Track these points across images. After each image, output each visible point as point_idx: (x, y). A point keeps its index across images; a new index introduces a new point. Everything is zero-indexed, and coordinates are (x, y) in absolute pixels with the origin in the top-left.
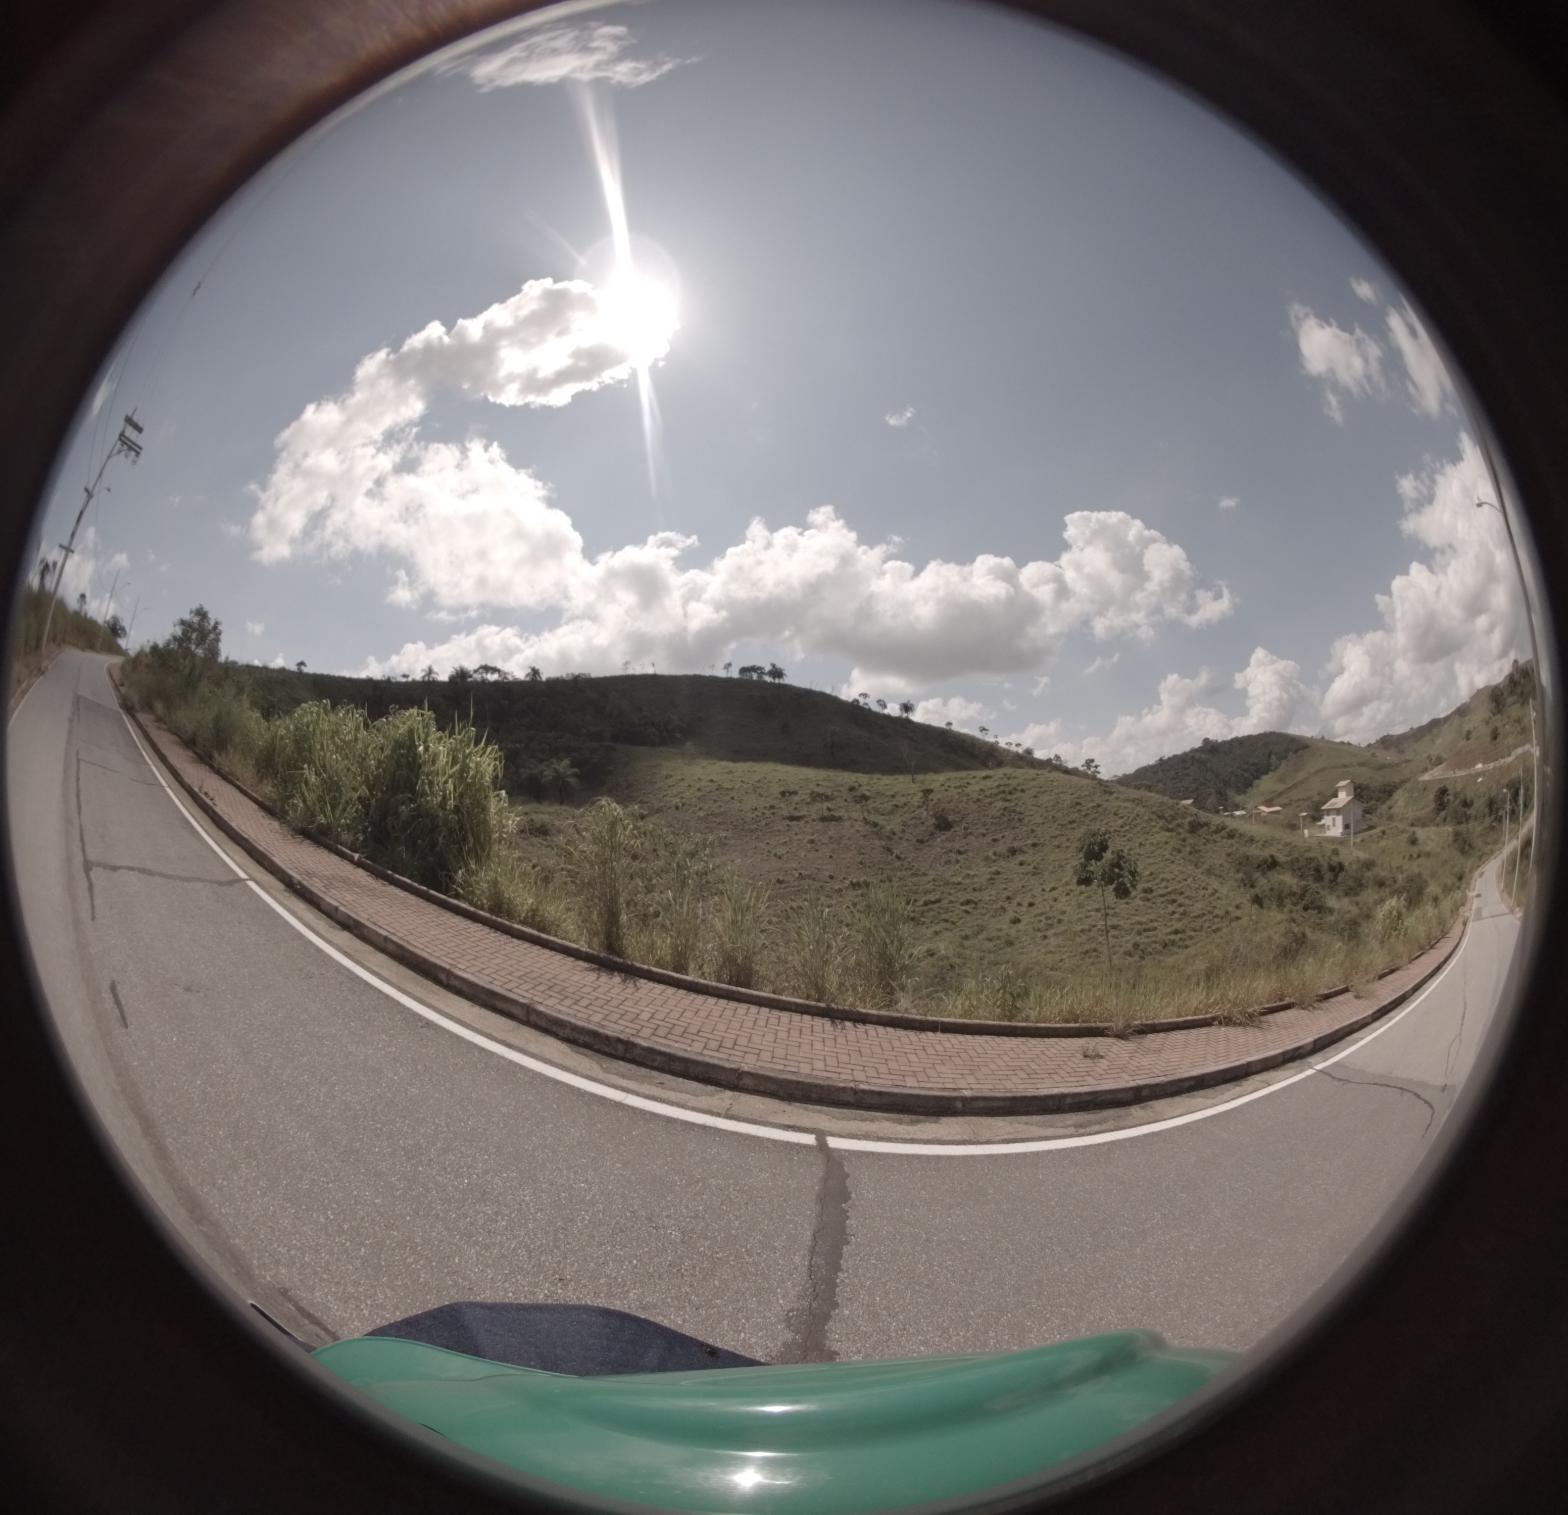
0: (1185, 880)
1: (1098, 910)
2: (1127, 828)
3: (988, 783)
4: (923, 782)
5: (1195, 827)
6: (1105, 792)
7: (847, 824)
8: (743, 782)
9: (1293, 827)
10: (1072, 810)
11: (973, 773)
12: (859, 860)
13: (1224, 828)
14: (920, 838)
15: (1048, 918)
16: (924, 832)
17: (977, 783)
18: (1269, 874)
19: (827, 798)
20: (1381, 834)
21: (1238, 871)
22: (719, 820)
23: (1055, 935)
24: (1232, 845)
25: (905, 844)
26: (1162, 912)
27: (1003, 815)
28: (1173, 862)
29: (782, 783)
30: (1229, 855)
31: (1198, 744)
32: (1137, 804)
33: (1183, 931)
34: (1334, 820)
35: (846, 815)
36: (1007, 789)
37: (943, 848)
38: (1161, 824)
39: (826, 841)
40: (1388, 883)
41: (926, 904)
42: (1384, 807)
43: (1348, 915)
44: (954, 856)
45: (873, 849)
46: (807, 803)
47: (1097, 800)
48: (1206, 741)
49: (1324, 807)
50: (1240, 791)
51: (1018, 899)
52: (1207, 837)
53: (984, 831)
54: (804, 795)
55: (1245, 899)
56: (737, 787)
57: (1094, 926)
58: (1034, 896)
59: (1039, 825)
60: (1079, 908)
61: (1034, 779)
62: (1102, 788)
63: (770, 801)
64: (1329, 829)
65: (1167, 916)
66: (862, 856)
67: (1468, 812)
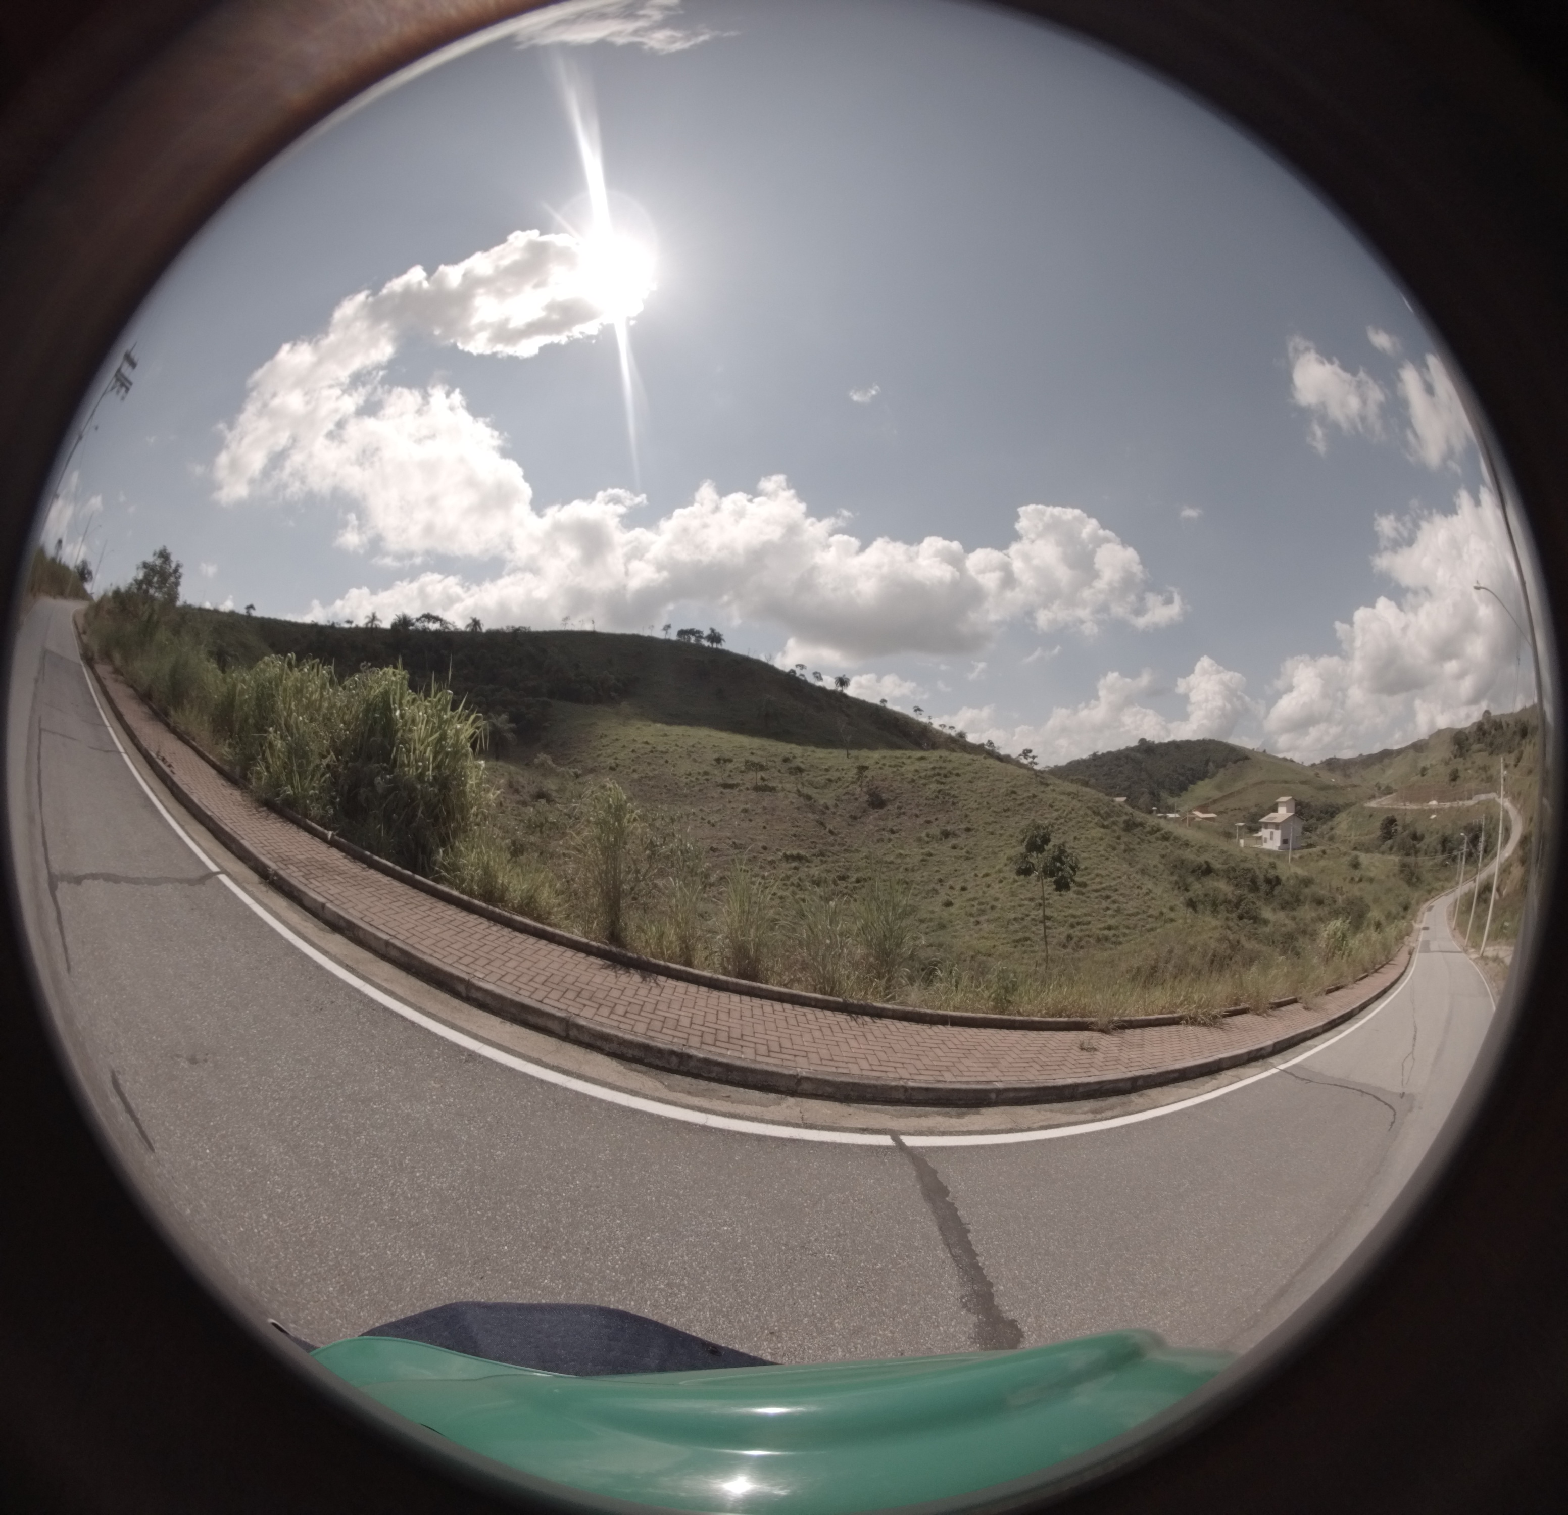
0: (1120, 877)
1: (1031, 900)
2: (1062, 820)
3: (924, 764)
4: (857, 758)
5: (1130, 826)
6: (1042, 783)
7: (781, 795)
8: (677, 745)
9: (1228, 835)
10: (1007, 798)
11: (908, 753)
12: (792, 833)
13: (1158, 830)
14: (853, 813)
15: (981, 904)
16: (857, 808)
17: (913, 763)
18: (1204, 879)
19: (762, 768)
20: (1321, 853)
21: (1172, 874)
22: (652, 783)
23: (988, 921)
24: (1167, 847)
25: (838, 819)
26: (1096, 907)
27: (937, 797)
28: (1107, 859)
29: (716, 749)
30: (1163, 856)
31: (1134, 743)
32: (1073, 798)
33: (1117, 928)
34: (1272, 833)
35: (780, 786)
36: (942, 772)
37: (875, 826)
38: (1096, 820)
39: (760, 811)
40: (1326, 902)
41: (858, 881)
42: (1324, 827)
43: (1283, 929)
44: (886, 835)
45: (807, 822)
46: (741, 772)
47: (1033, 791)
48: (1142, 741)
49: (1263, 820)
50: (1173, 794)
51: (951, 883)
52: (1143, 837)
53: (918, 812)
54: (739, 763)
55: (1179, 901)
56: (671, 750)
57: (1028, 915)
58: (966, 881)
59: (973, 810)
60: (1013, 896)
61: (969, 764)
62: (1038, 779)
63: (705, 767)
64: (1266, 841)
65: (1102, 911)
66: (795, 829)
67: (1418, 845)
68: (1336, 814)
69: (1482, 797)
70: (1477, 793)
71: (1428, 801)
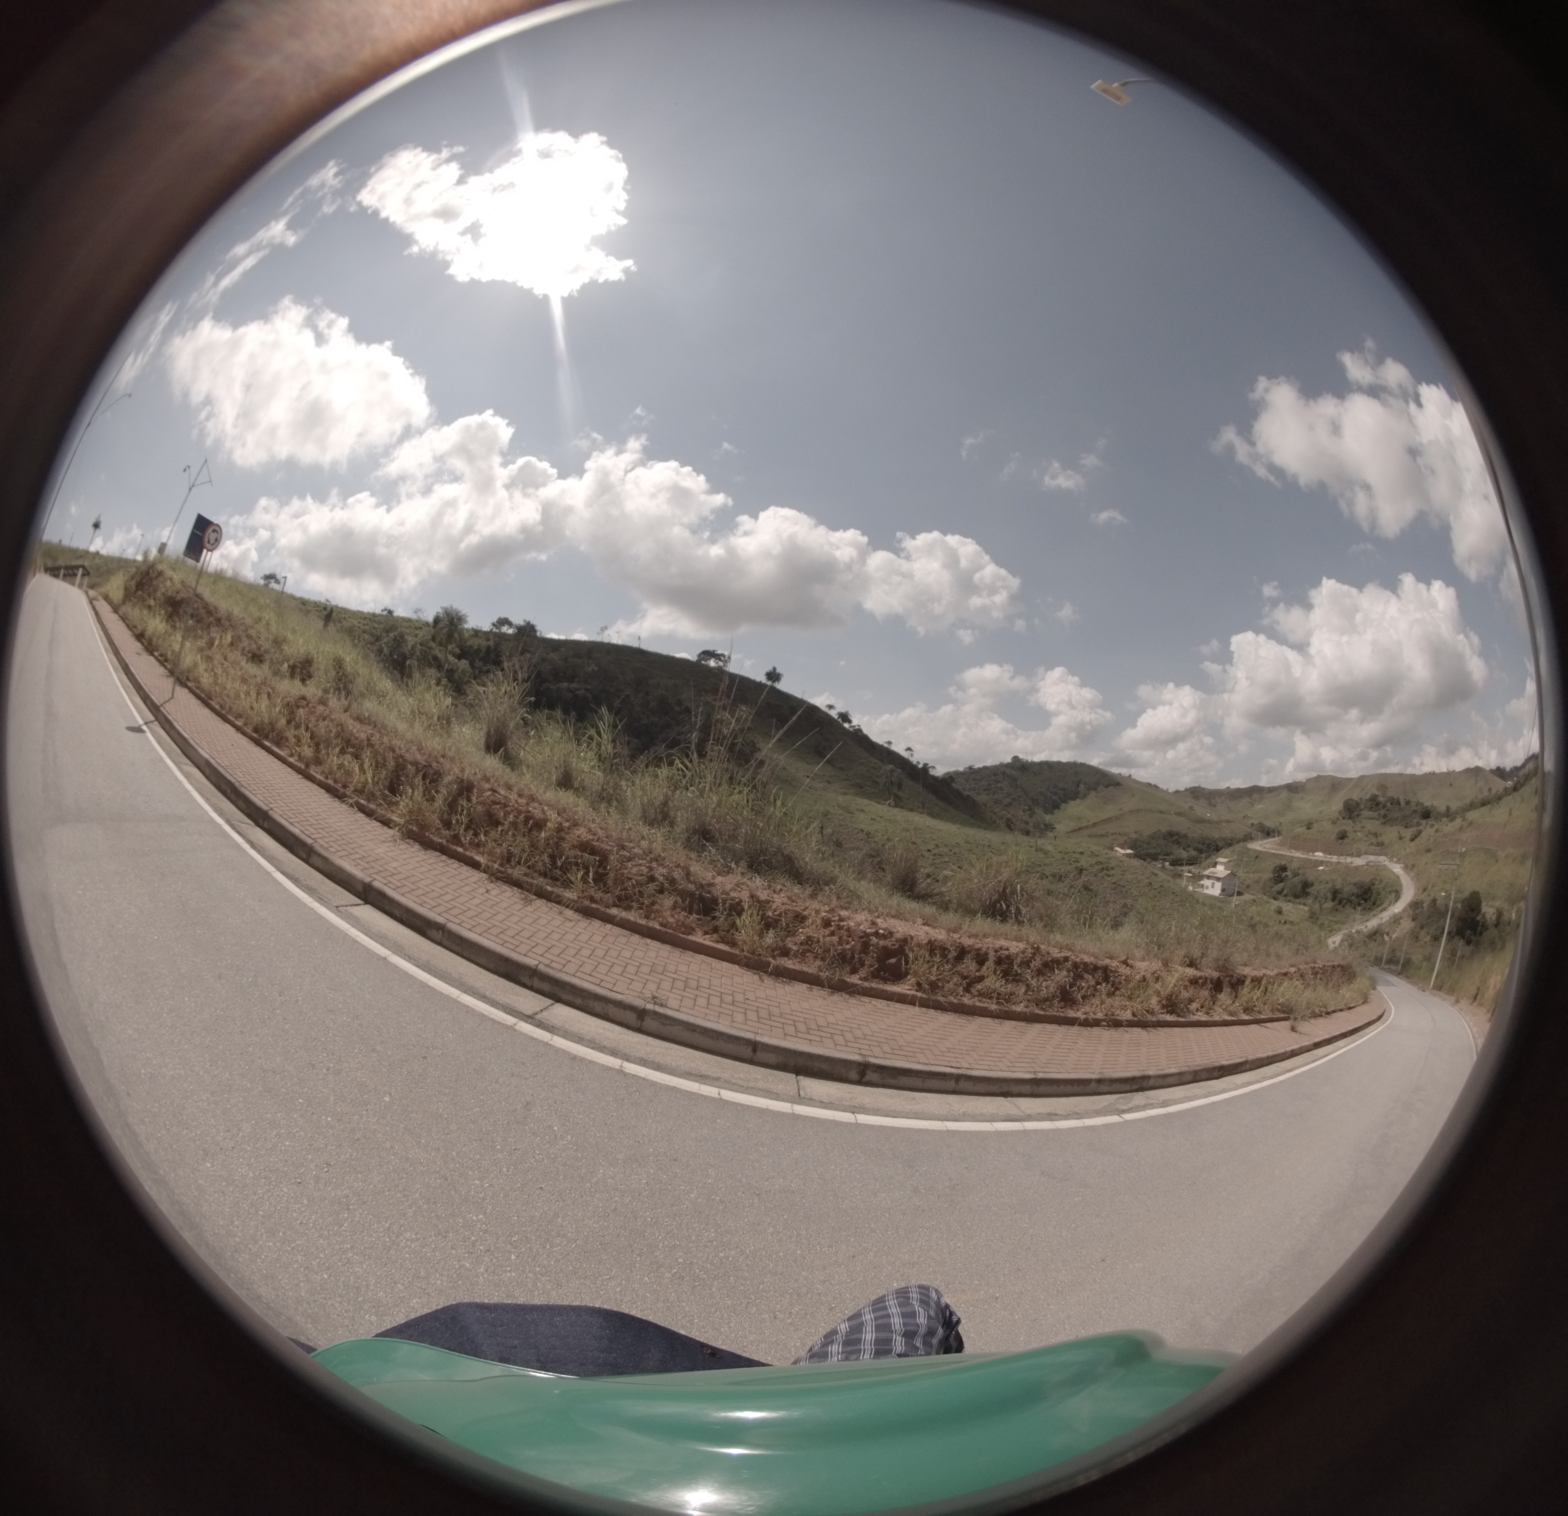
31: (1008, 759)
34: (1213, 884)
48: (1016, 759)
49: (1207, 872)
50: (1047, 811)
64: (1208, 889)
67: (1307, 890)
68: (1218, 849)
69: (1372, 858)
70: (1366, 853)
71: (1314, 852)
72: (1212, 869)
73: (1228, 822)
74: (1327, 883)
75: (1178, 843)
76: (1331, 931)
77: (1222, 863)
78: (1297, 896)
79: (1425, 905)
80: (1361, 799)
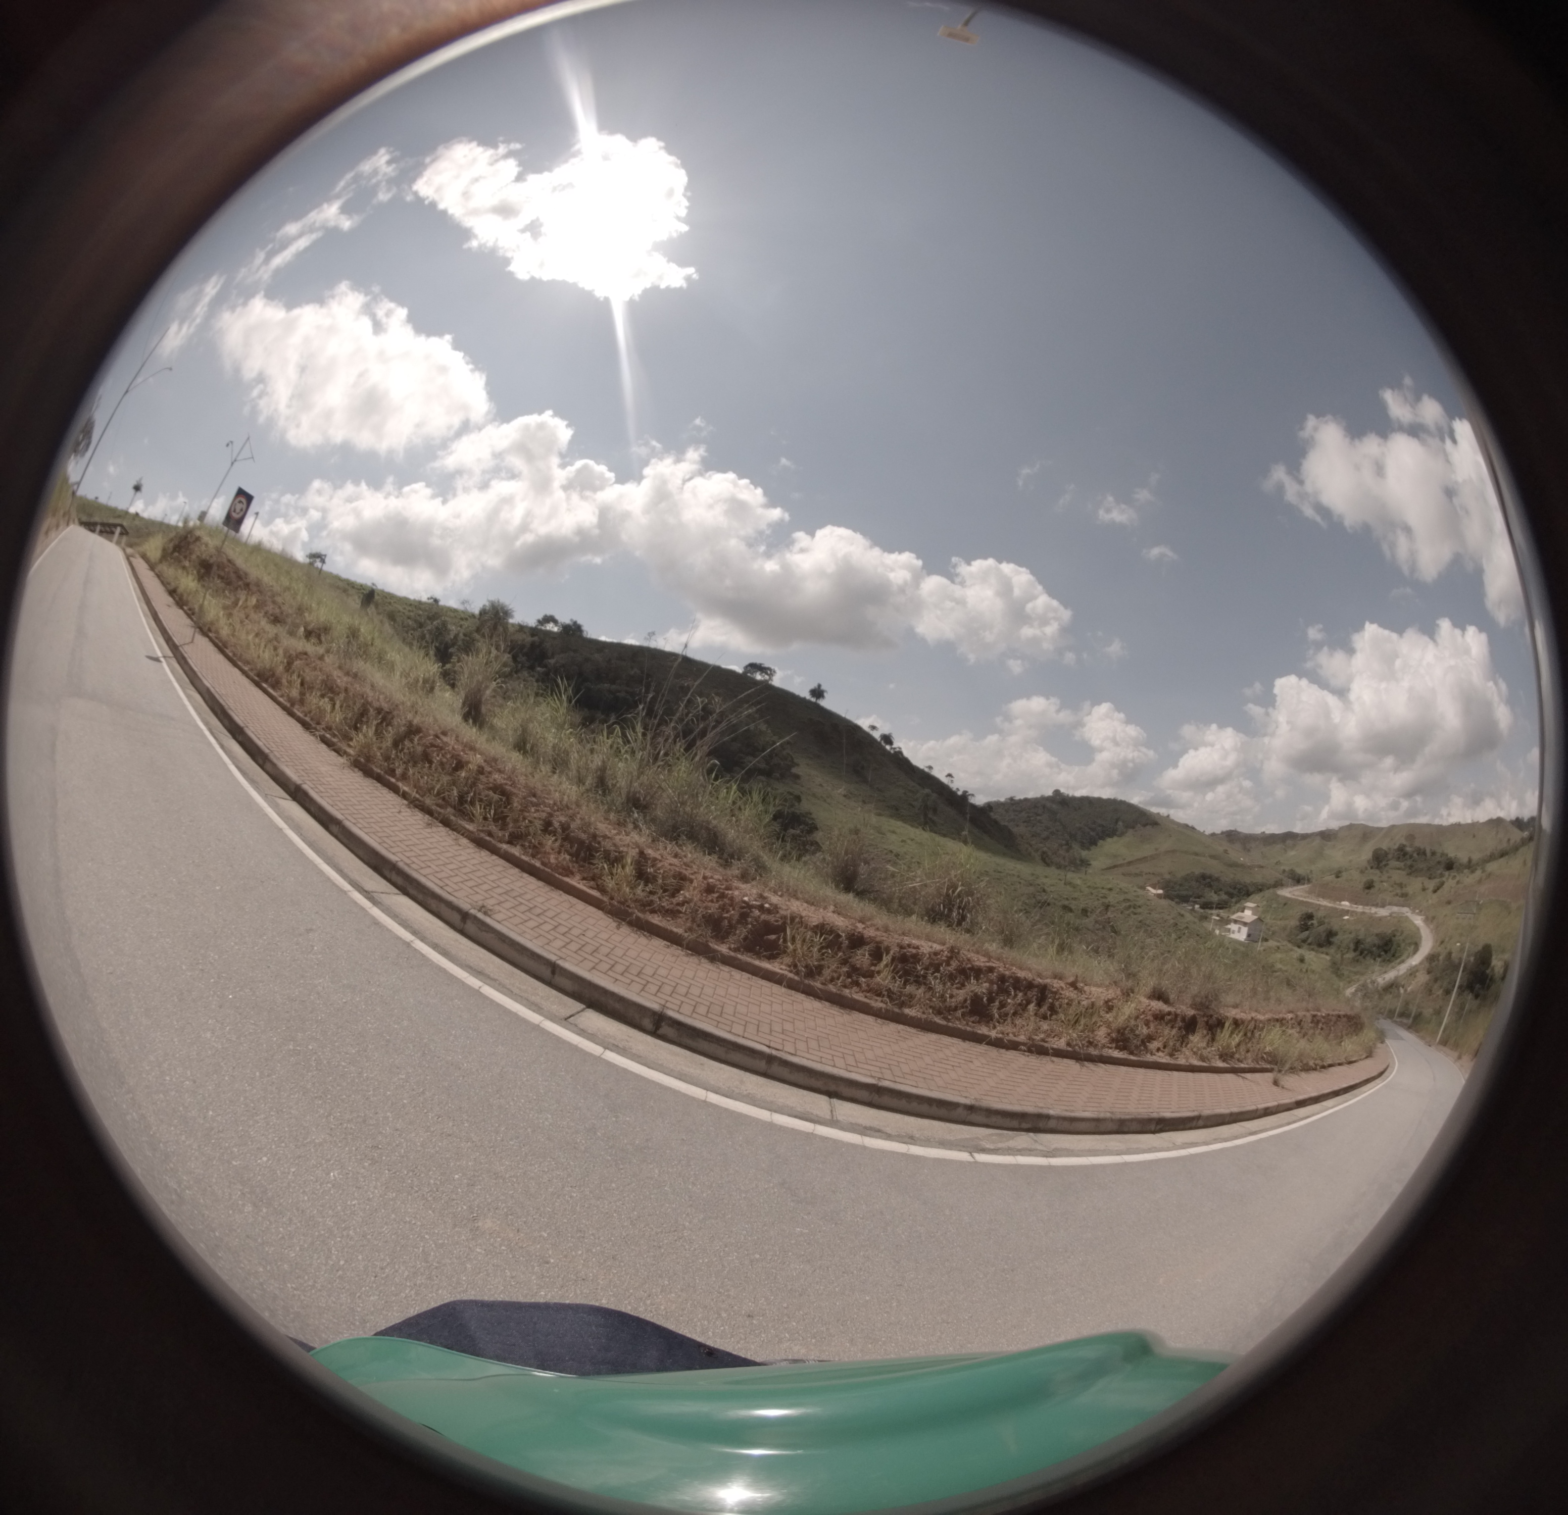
31: (1049, 793)
34: (1240, 928)
48: (1057, 792)
50: (1084, 846)
64: (1232, 933)
67: (1331, 940)
68: (1248, 894)
69: (1395, 909)
70: (1390, 904)
71: (1340, 901)
72: (1239, 914)
73: (1262, 867)
74: (1350, 933)
75: (1210, 886)
76: (1349, 982)
77: (1250, 908)
78: (1320, 945)
79: (1441, 958)
80: (1389, 849)
